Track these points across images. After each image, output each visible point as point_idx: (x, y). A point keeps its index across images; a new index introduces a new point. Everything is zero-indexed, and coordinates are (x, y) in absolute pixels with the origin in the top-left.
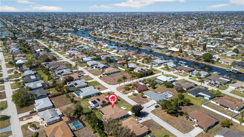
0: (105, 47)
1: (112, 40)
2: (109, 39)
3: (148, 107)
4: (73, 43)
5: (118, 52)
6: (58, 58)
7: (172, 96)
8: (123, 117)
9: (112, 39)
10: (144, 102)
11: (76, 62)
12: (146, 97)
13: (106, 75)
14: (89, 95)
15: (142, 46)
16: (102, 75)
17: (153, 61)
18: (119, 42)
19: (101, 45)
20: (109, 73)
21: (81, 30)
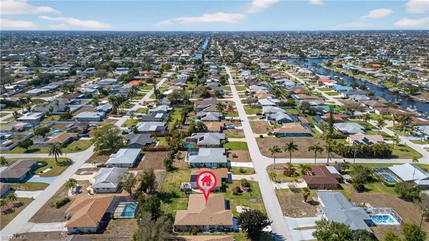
0: (326, 86)
1: (357, 77)
2: (350, 74)
3: (299, 229)
4: (274, 75)
5: (348, 98)
6: (227, 95)
7: (396, 223)
8: (216, 227)
9: (360, 75)
10: (301, 214)
11: (247, 104)
12: (317, 203)
13: (274, 136)
14: (202, 163)
15: (420, 94)
16: (265, 135)
17: (417, 129)
18: (369, 81)
19: (322, 83)
20: (284, 134)
21: (312, 56)
